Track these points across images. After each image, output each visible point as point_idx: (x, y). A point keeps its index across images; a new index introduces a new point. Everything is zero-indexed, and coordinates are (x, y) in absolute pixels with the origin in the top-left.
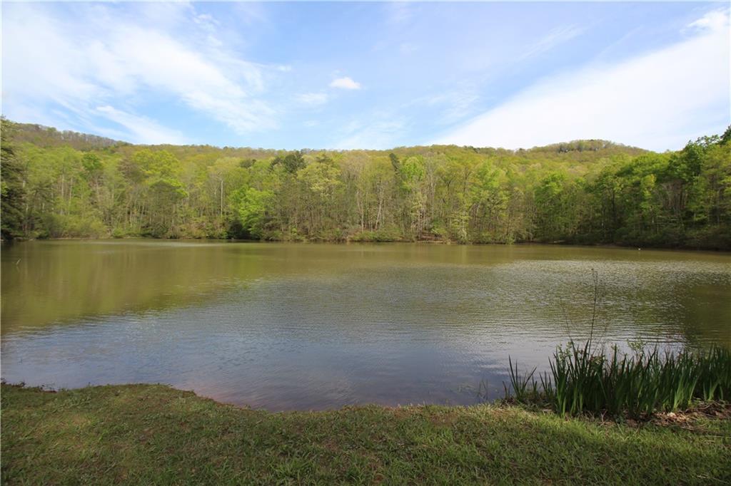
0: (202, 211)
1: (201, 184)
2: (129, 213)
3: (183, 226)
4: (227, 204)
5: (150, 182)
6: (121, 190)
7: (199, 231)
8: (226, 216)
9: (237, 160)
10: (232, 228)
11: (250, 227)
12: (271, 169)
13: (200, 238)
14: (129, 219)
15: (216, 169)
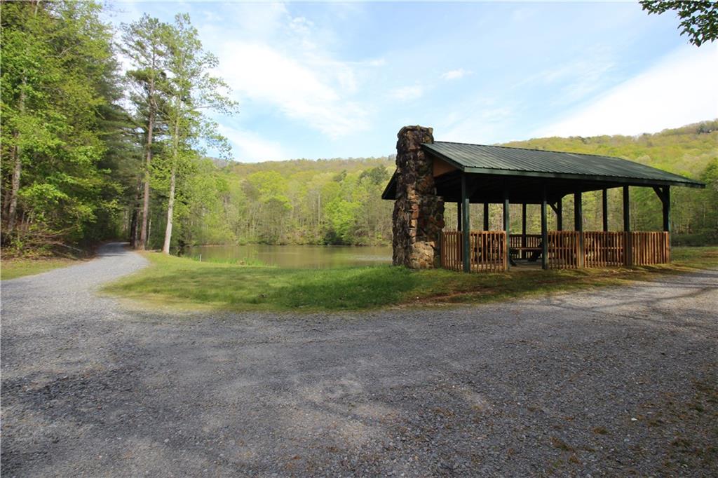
0: (303, 221)
1: (302, 198)
2: (249, 225)
3: (289, 235)
4: (323, 214)
5: (264, 199)
6: (244, 207)
7: (301, 239)
8: (323, 225)
9: (331, 175)
10: (327, 235)
11: (342, 235)
12: (360, 183)
13: (302, 244)
14: (249, 230)
15: (314, 184)
